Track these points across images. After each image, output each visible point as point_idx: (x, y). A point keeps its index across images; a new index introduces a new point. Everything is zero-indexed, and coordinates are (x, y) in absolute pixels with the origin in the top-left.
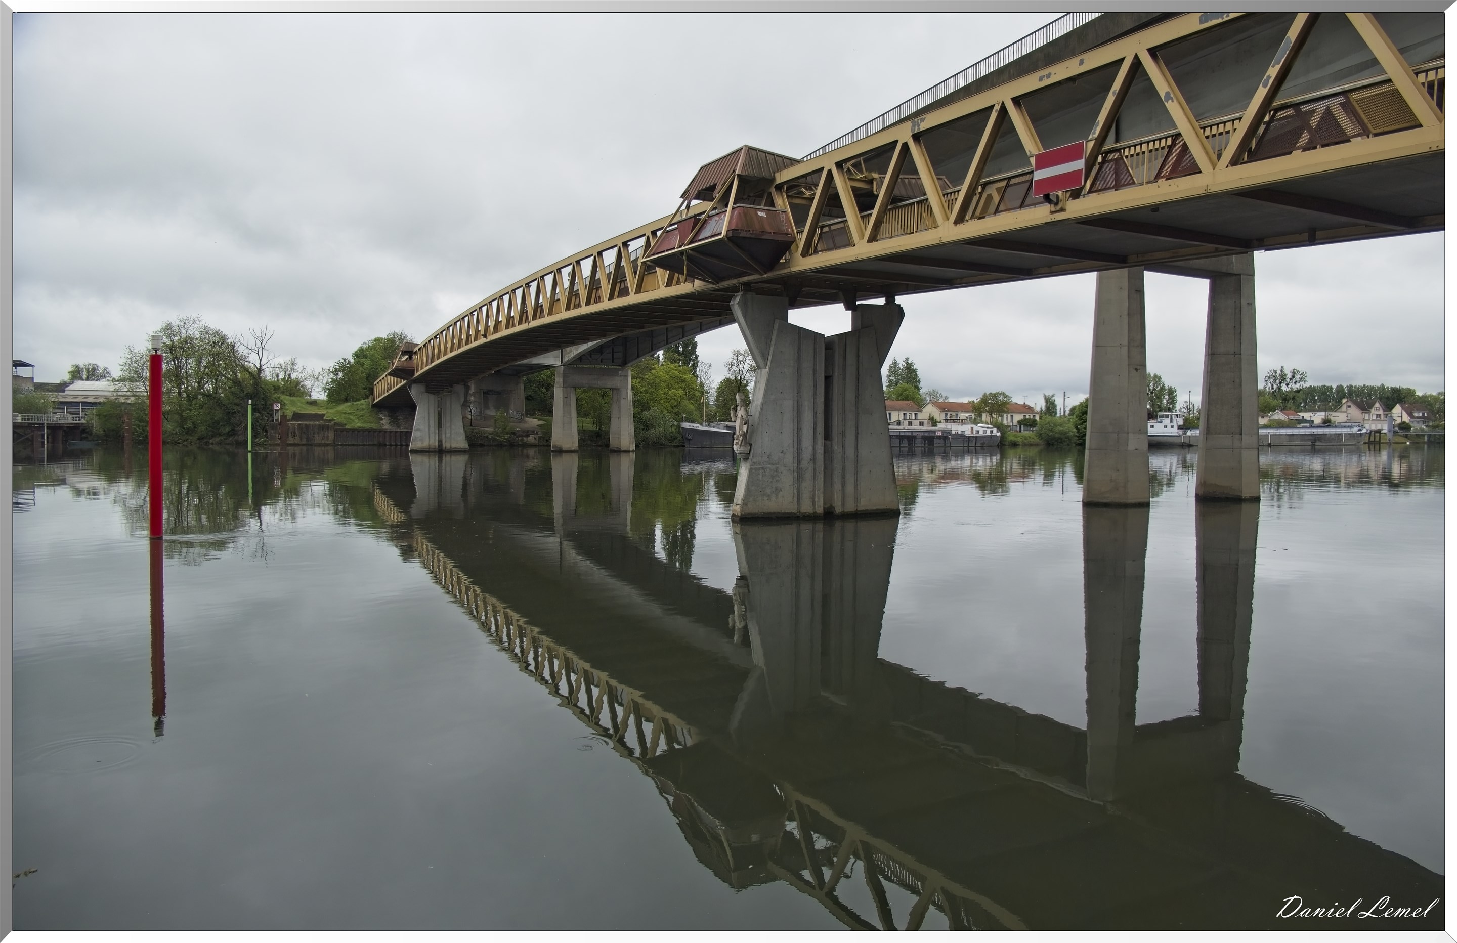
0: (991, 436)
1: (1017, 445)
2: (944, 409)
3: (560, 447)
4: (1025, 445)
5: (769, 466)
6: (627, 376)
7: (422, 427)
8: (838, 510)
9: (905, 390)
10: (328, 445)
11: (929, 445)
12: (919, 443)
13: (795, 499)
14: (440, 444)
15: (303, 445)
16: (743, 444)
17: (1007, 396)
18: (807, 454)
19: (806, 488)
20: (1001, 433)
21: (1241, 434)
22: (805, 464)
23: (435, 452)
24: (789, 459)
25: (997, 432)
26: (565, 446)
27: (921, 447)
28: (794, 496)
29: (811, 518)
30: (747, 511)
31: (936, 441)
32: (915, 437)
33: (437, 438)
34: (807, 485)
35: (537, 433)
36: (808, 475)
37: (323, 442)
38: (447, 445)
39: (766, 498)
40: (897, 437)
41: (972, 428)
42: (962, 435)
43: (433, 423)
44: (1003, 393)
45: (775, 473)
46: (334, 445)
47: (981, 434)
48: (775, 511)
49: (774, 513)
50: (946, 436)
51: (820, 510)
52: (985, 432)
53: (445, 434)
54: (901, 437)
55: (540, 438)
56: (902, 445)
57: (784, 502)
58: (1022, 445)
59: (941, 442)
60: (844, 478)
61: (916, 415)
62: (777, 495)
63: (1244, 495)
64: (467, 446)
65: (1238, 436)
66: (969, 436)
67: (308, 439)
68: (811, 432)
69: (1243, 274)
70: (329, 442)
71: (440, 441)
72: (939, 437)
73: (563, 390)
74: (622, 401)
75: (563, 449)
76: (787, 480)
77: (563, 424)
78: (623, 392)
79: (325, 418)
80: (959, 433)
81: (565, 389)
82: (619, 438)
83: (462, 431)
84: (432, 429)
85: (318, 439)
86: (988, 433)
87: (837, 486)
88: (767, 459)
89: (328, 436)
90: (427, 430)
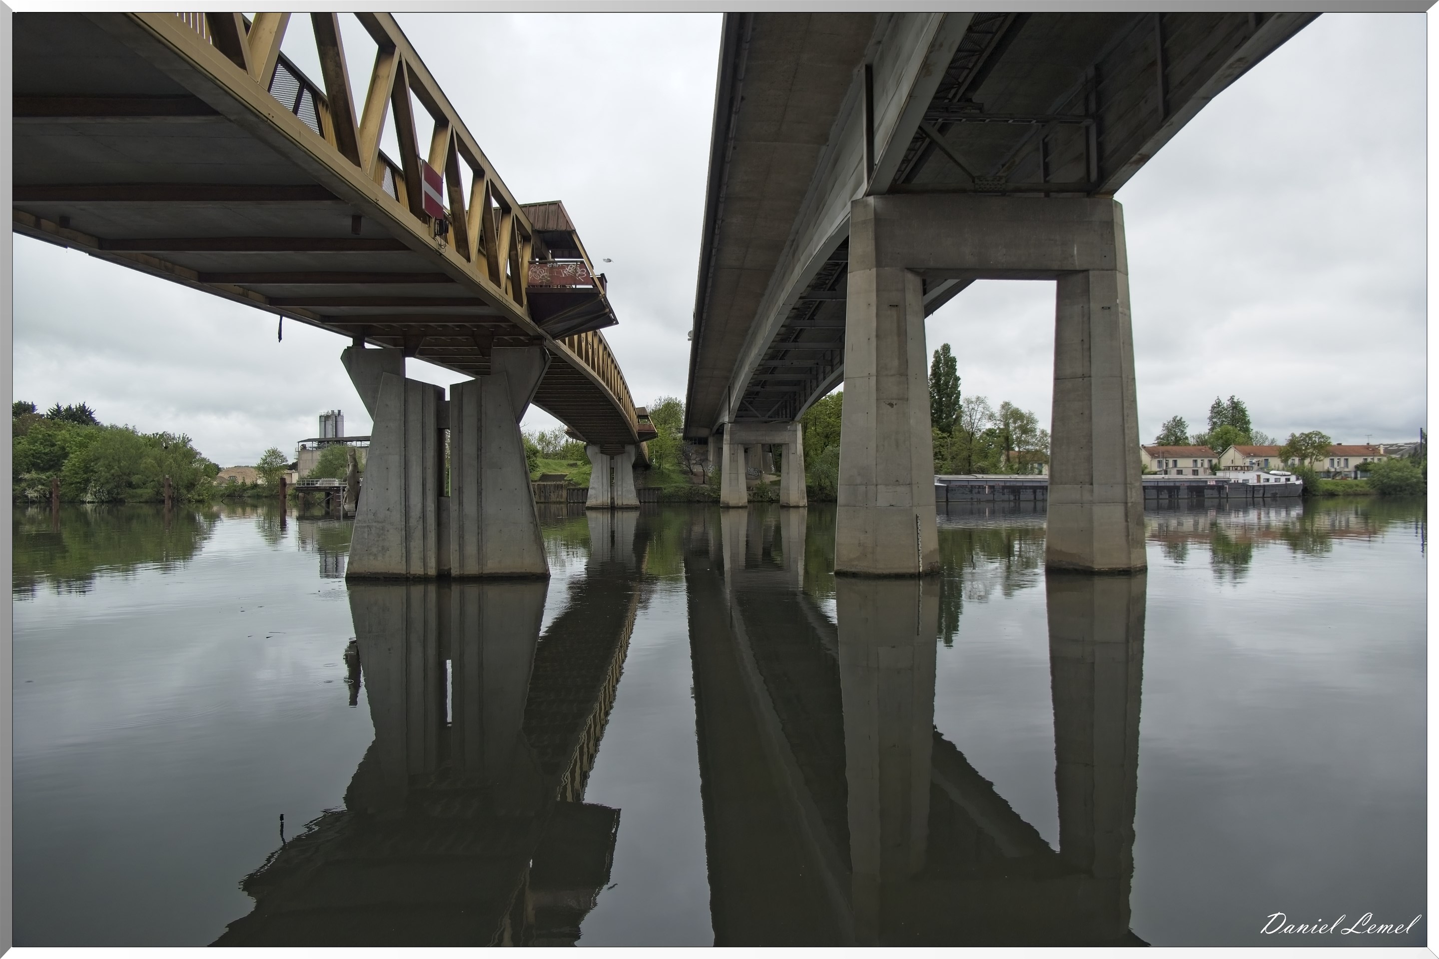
0: (1286, 486)
1: (1337, 495)
2: (1249, 454)
3: (728, 503)
4: (1346, 495)
5: (374, 524)
6: (796, 431)
7: (596, 486)
8: (455, 572)
9: (1226, 434)
10: (561, 503)
11: (1198, 496)
12: (1183, 494)
13: (404, 559)
14: (613, 502)
15: (541, 503)
16: (347, 501)
17: (1323, 437)
18: (415, 512)
19: (415, 548)
20: (1303, 480)
21: (1092, 484)
22: (415, 520)
23: (608, 508)
24: (397, 516)
25: (1298, 479)
26: (732, 503)
27: (1188, 498)
28: (402, 556)
29: (423, 580)
30: (353, 571)
31: (1207, 493)
32: (1177, 488)
33: (609, 496)
34: (416, 544)
35: (752, 490)
36: (417, 534)
37: (558, 500)
38: (618, 502)
39: (372, 558)
40: (1154, 487)
41: (1259, 476)
42: (1244, 485)
43: (606, 481)
44: (1317, 433)
45: (382, 532)
46: (568, 503)
47: (1272, 482)
48: (383, 571)
49: (381, 573)
50: (1220, 487)
51: (432, 571)
52: (1276, 480)
53: (617, 491)
54: (1159, 488)
55: (755, 494)
56: (1161, 497)
57: (392, 563)
58: (1344, 495)
59: (1215, 493)
60: (461, 537)
61: (1175, 462)
62: (384, 555)
63: (1097, 567)
64: (638, 503)
65: (1088, 486)
66: (1254, 486)
67: (545, 497)
68: (420, 489)
69: (1094, 269)
70: (563, 500)
71: (612, 498)
72: (1212, 487)
73: (730, 447)
74: (791, 456)
75: (730, 505)
76: (394, 539)
77: (730, 480)
78: (792, 446)
79: (565, 478)
80: (1241, 481)
81: (732, 446)
82: (788, 494)
83: (633, 488)
84: (605, 487)
85: (553, 497)
86: (1283, 480)
87: (454, 546)
88: (373, 517)
89: (562, 495)
90: (601, 487)
